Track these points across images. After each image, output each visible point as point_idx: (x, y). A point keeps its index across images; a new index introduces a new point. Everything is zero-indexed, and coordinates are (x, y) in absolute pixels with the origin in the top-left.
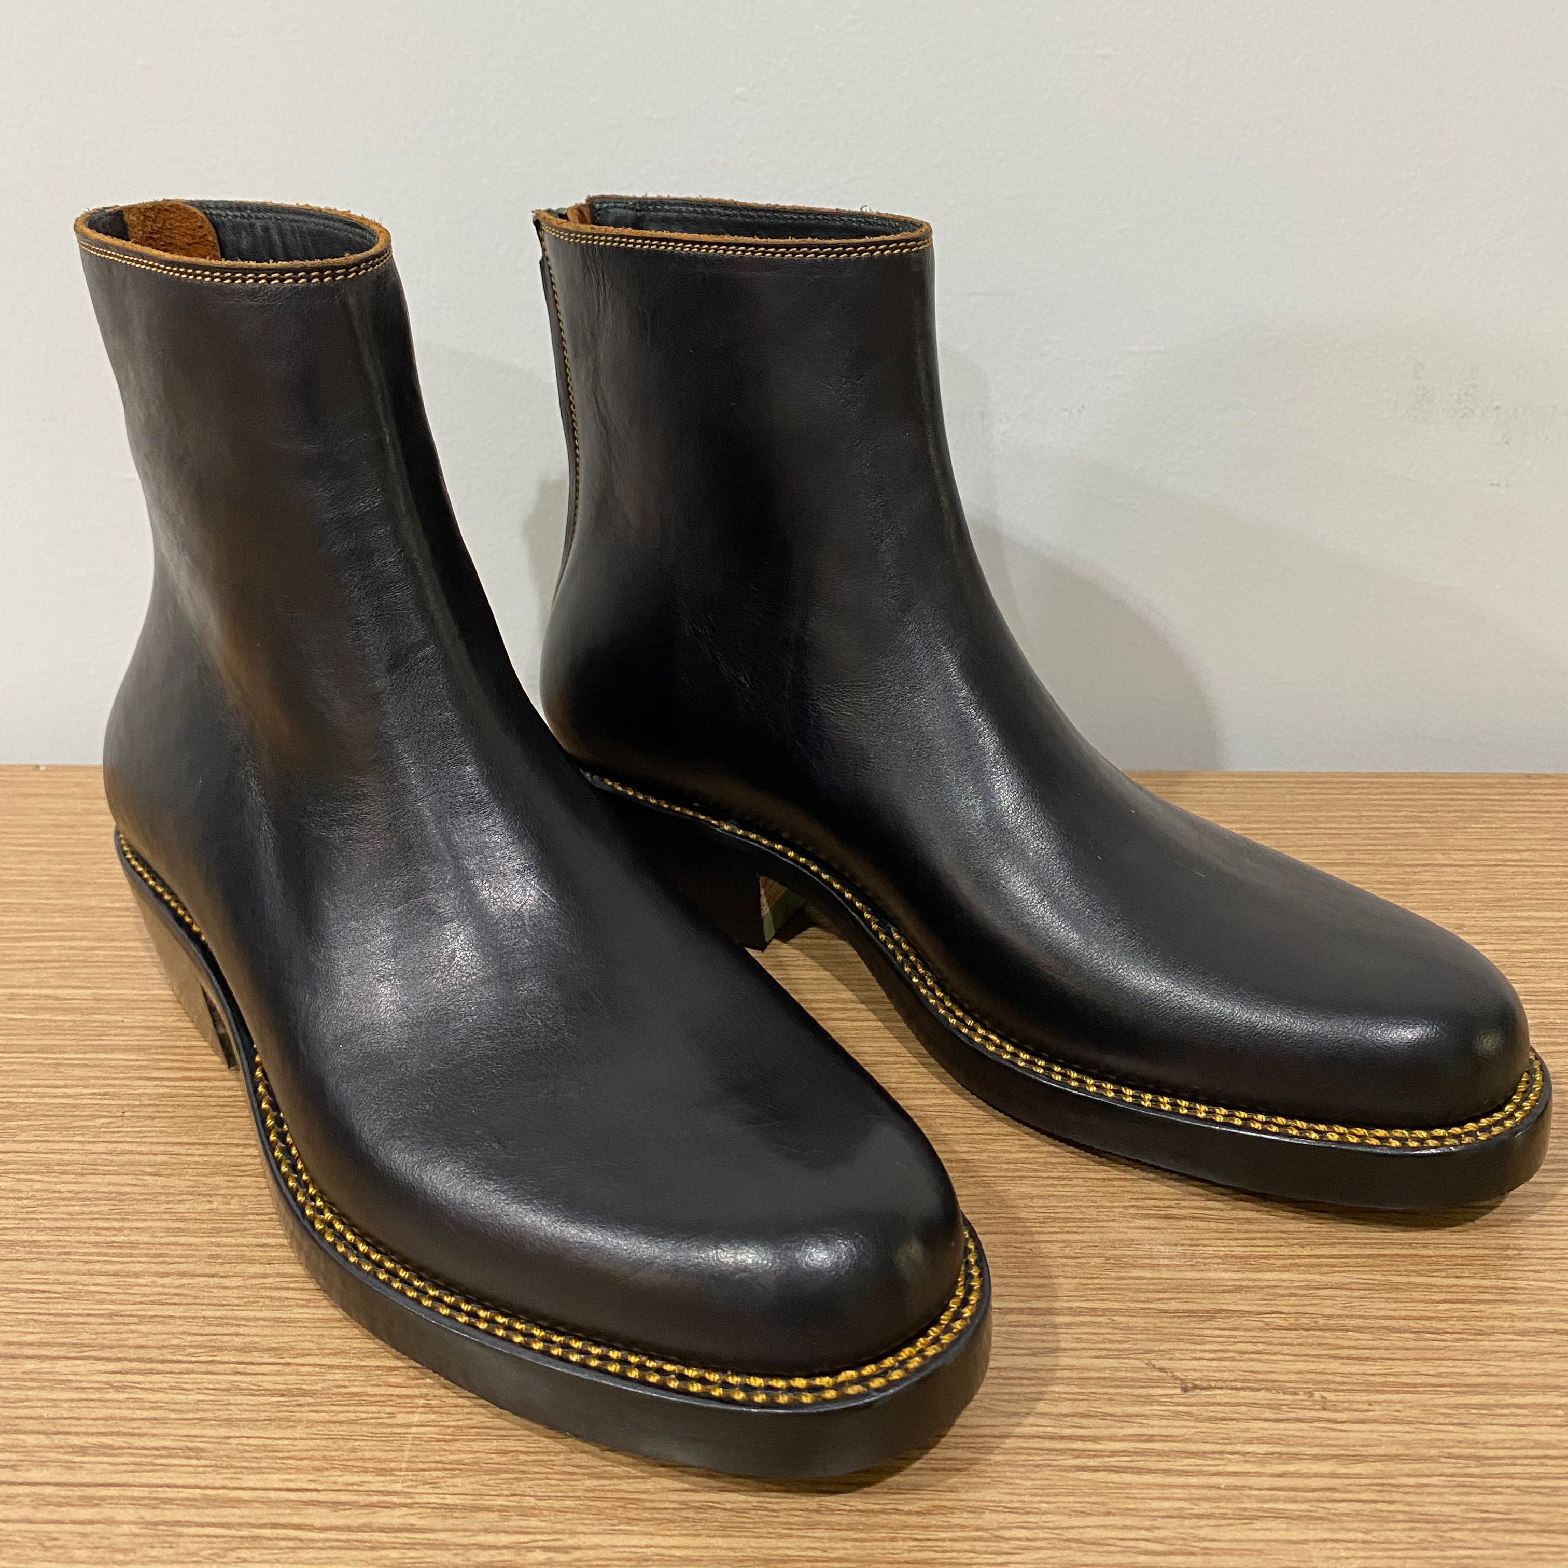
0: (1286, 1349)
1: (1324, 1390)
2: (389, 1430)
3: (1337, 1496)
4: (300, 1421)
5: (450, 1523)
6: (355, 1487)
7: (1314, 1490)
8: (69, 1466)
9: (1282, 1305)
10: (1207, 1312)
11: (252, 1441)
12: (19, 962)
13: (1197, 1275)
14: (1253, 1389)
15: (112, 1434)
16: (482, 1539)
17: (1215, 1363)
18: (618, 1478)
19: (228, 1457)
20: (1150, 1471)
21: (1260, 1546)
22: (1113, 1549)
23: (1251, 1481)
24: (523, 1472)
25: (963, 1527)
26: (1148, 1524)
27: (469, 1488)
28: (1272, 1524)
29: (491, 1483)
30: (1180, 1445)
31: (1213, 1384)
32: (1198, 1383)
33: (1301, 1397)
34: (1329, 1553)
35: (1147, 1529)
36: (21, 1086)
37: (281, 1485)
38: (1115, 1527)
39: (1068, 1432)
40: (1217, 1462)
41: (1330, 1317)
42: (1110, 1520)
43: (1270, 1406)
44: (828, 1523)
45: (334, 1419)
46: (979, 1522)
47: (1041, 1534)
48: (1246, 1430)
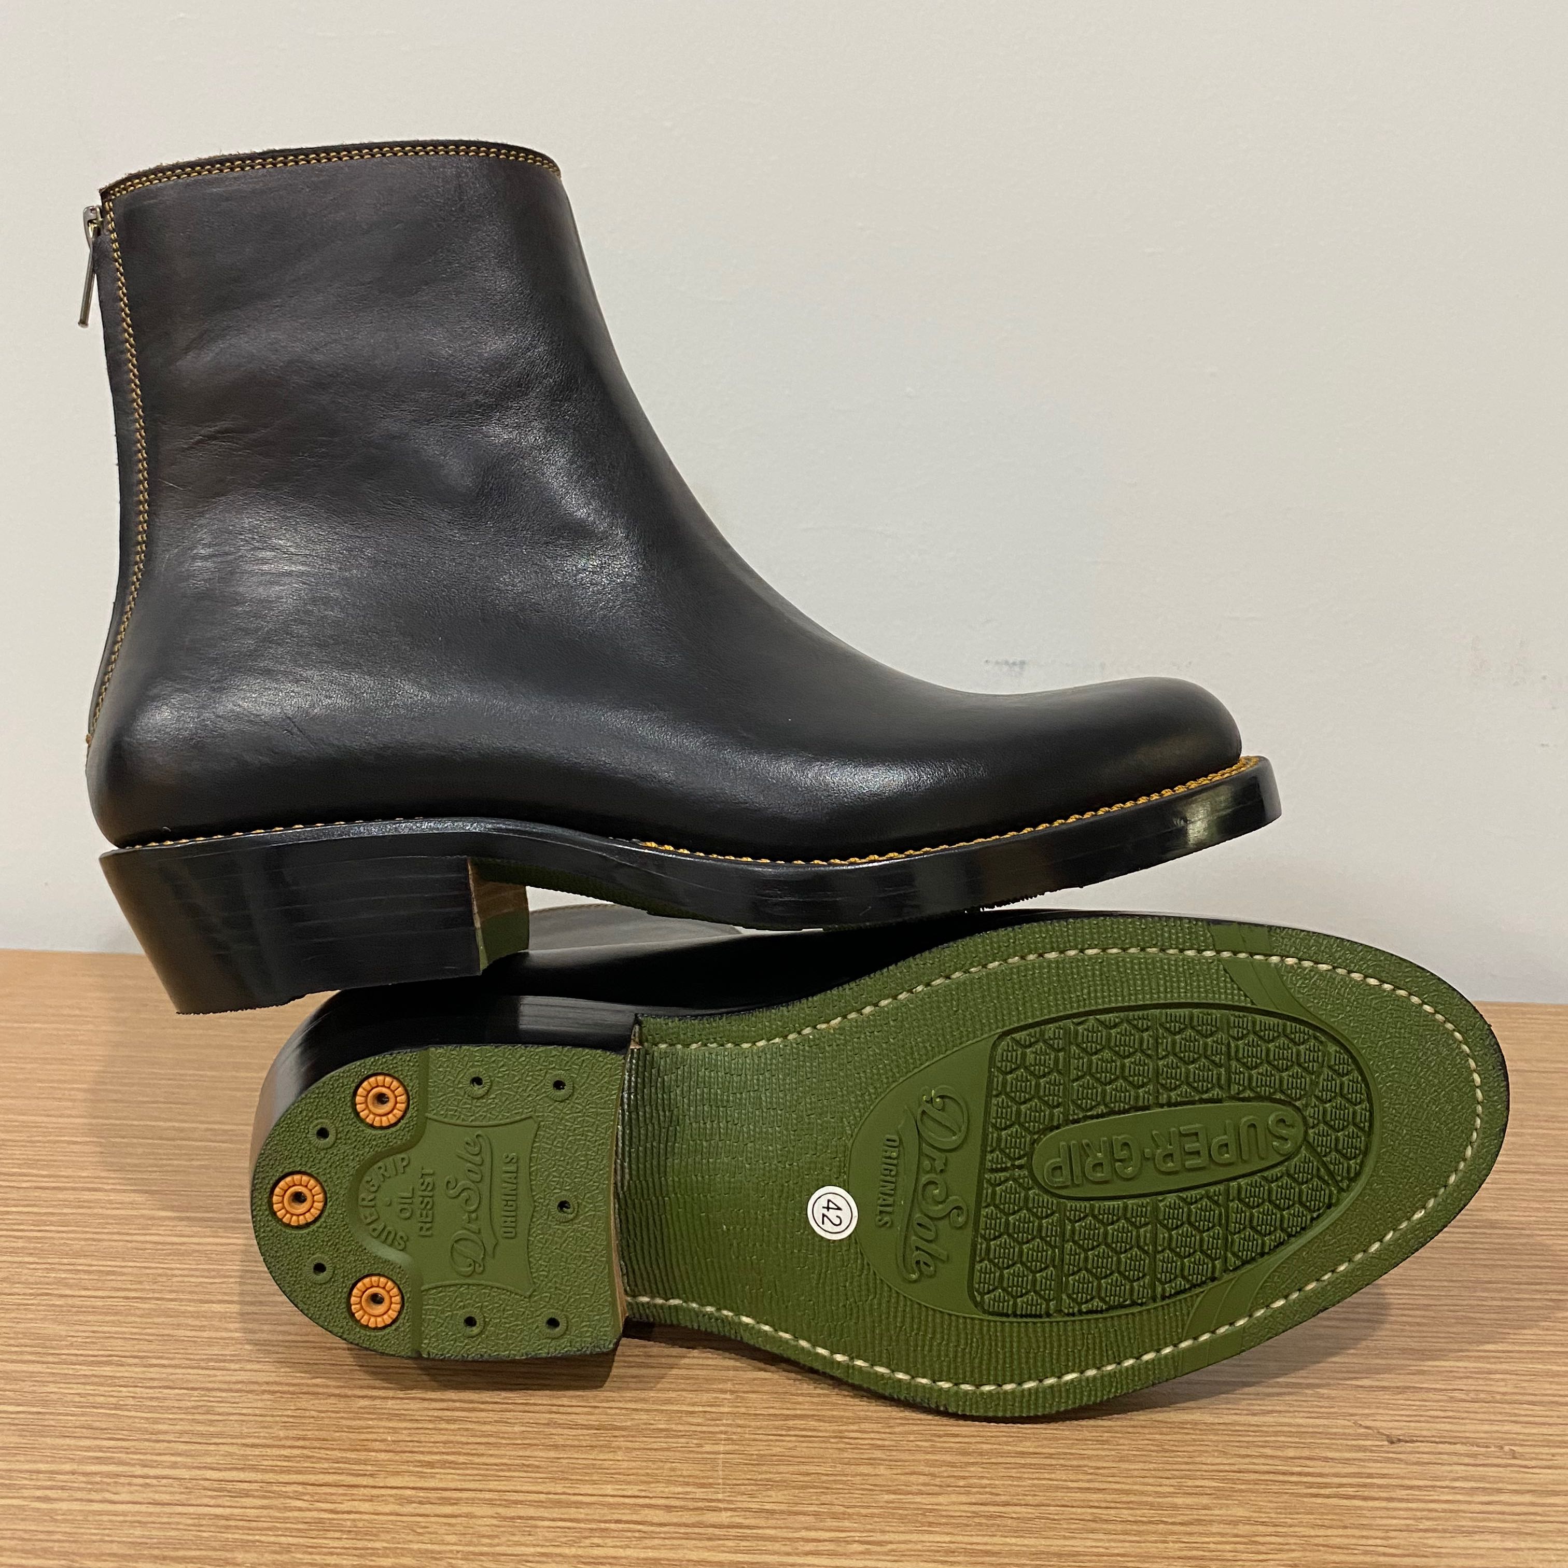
0: (1472, 1416)
1: (1511, 1445)
2: (700, 1456)
3: (1539, 1518)
4: (619, 1448)
5: (772, 1522)
6: (681, 1496)
7: (1519, 1514)
8: (421, 1475)
9: (1461, 1385)
10: (1398, 1388)
11: (579, 1461)
13: (1383, 1362)
14: (1450, 1443)
15: (453, 1453)
16: (804, 1534)
17: (1412, 1424)
18: (912, 1494)
19: (562, 1472)
20: (1375, 1499)
21: (1482, 1552)
22: (1356, 1552)
23: (1464, 1507)
24: (828, 1488)
25: (1222, 1535)
26: (1382, 1535)
27: (782, 1498)
28: (1488, 1537)
29: (801, 1495)
30: (1396, 1480)
31: (1415, 1439)
32: (1401, 1437)
33: (1493, 1449)
34: (1541, 1557)
35: (1382, 1539)
37: (615, 1493)
38: (1354, 1537)
39: (1298, 1469)
40: (1431, 1493)
41: (1504, 1394)
42: (1349, 1532)
43: (1467, 1455)
44: (1104, 1529)
45: (649, 1447)
46: (1235, 1531)
47: (1292, 1541)
48: (1451, 1471)
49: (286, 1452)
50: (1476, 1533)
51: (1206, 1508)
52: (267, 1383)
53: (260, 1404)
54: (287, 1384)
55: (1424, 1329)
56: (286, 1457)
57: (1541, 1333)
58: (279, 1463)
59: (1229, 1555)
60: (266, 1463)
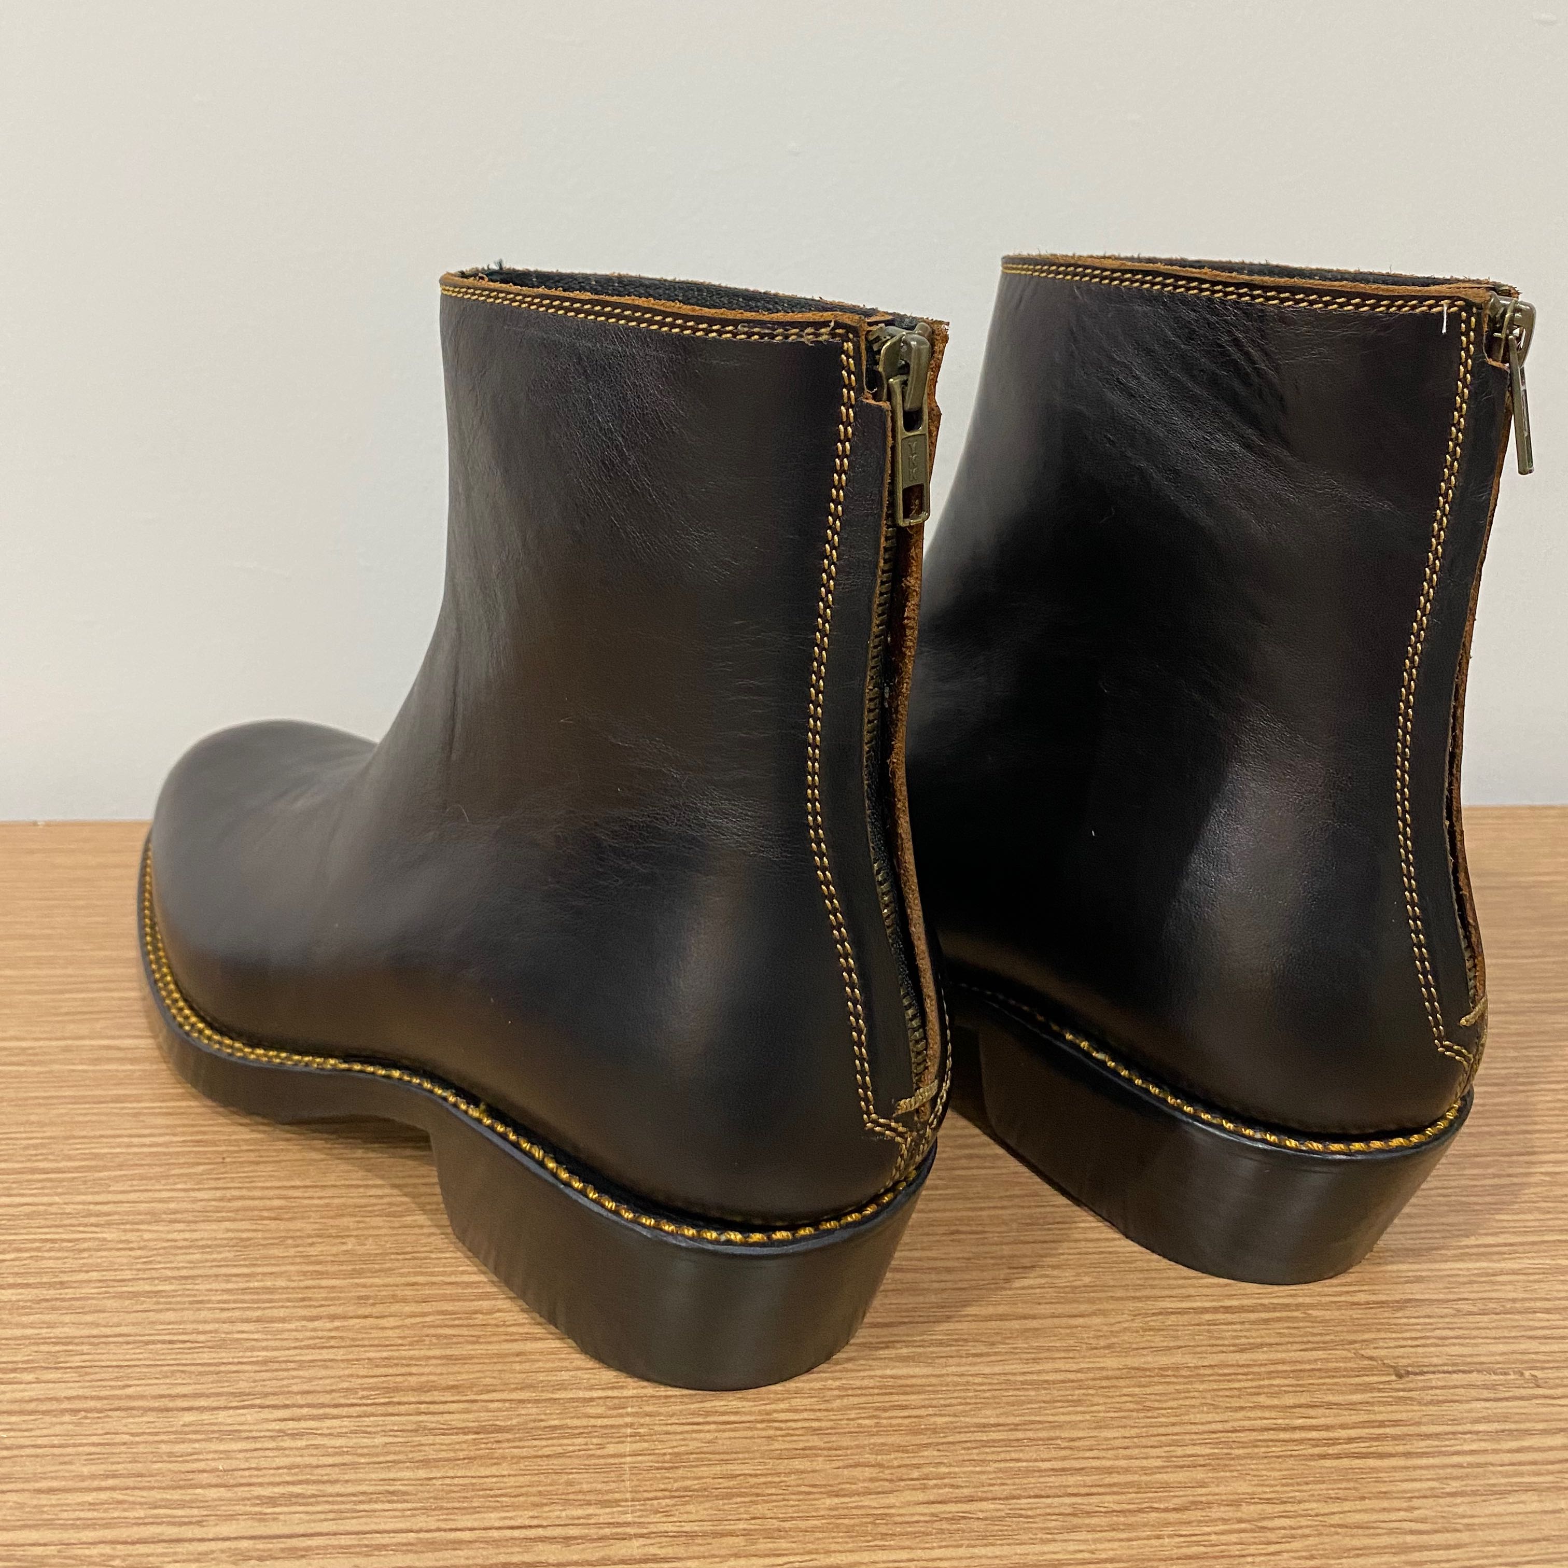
0: (1483, 1333)
1: (1531, 1369)
2: (602, 1461)
4: (504, 1458)
5: (694, 1550)
6: (582, 1521)
7: (1552, 1463)
8: (261, 1518)
9: (1464, 1292)
10: (1397, 1302)
11: (456, 1481)
12: (67, 1014)
14: (1464, 1372)
15: (300, 1482)
17: (1420, 1350)
18: (858, 1495)
19: (435, 1498)
20: (1391, 1455)
21: (1520, 1518)
22: (1379, 1531)
23: (1490, 1458)
24: (758, 1495)
25: (1225, 1521)
26: (1405, 1505)
27: (703, 1514)
28: (1524, 1497)
29: (726, 1507)
30: (1411, 1428)
31: (1425, 1369)
32: (1410, 1369)
33: (1512, 1377)
35: (1406, 1510)
36: (102, 1136)
37: (501, 1524)
38: (1373, 1510)
39: (1300, 1422)
40: (1452, 1442)
41: (1514, 1300)
42: (1368, 1504)
43: (1486, 1387)
44: (1088, 1525)
45: (540, 1453)
46: (1239, 1515)
47: (1304, 1522)
48: (1470, 1411)
49: (90, 1497)
50: (1509, 1492)
51: (1203, 1485)
52: (68, 1399)
53: (58, 1429)
54: (92, 1398)
55: (1417, 1221)
56: (90, 1504)
57: (1542, 1217)
58: (82, 1515)
59: (1235, 1550)
60: (65, 1515)
